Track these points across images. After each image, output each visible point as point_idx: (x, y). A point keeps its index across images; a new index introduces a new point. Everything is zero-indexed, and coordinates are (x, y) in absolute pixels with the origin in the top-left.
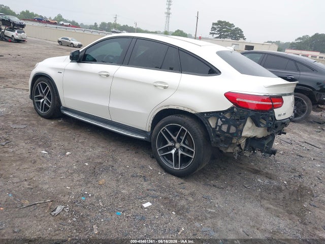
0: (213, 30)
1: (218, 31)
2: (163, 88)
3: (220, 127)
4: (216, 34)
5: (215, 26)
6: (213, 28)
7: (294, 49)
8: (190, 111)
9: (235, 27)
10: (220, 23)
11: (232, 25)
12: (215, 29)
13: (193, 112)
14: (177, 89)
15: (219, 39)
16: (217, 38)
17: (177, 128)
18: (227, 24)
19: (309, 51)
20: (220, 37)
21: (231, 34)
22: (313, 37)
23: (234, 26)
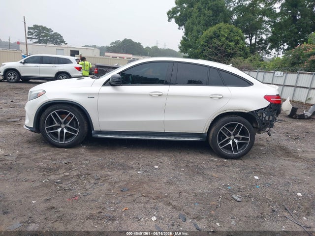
0: (30, 35)
1: (36, 36)
2: (217, 98)
3: (265, 118)
4: (34, 39)
5: (32, 31)
6: (29, 32)
7: (111, 53)
8: (244, 111)
9: (54, 32)
10: (36, 27)
11: (49, 30)
12: (32, 34)
13: (246, 112)
14: (231, 98)
15: (38, 44)
16: (36, 43)
17: (234, 125)
18: (44, 28)
19: (123, 53)
20: (39, 42)
21: (50, 39)
22: (123, 41)
23: (52, 31)
